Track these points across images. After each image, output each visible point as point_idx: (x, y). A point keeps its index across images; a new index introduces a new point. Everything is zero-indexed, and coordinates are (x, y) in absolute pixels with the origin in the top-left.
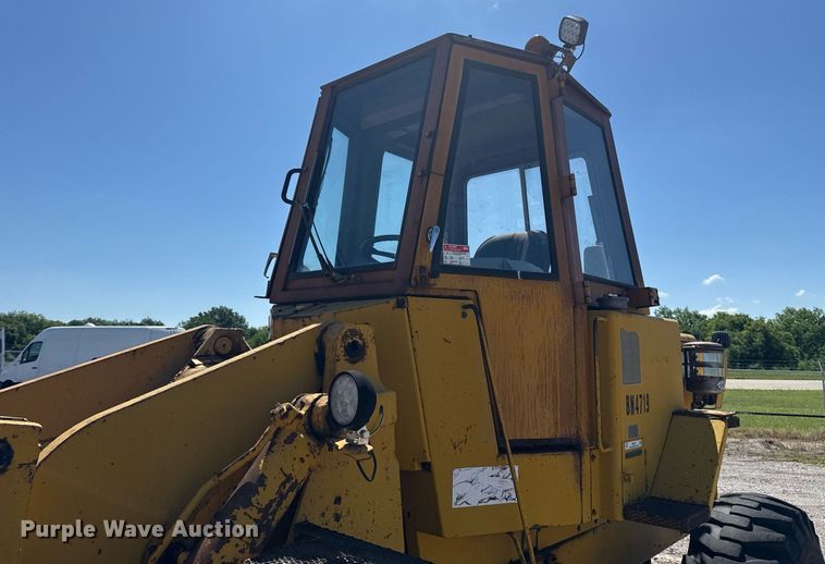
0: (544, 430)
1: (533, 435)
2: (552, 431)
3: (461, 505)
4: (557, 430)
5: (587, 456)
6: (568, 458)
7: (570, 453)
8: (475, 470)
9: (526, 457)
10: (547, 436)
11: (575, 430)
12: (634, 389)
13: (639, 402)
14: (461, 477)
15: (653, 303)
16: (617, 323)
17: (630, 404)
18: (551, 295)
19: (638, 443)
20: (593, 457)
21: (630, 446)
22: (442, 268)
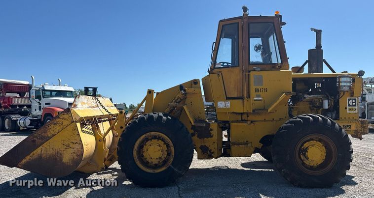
0: (235, 95)
3: (219, 107)
4: (237, 95)
5: (245, 101)
6: (241, 100)
8: (222, 102)
9: (231, 100)
11: (241, 95)
12: (259, 87)
13: (262, 90)
14: (219, 103)
15: (277, 67)
16: (252, 74)
17: (257, 90)
18: (237, 70)
19: (260, 98)
20: (248, 101)
21: (256, 98)
22: (215, 68)
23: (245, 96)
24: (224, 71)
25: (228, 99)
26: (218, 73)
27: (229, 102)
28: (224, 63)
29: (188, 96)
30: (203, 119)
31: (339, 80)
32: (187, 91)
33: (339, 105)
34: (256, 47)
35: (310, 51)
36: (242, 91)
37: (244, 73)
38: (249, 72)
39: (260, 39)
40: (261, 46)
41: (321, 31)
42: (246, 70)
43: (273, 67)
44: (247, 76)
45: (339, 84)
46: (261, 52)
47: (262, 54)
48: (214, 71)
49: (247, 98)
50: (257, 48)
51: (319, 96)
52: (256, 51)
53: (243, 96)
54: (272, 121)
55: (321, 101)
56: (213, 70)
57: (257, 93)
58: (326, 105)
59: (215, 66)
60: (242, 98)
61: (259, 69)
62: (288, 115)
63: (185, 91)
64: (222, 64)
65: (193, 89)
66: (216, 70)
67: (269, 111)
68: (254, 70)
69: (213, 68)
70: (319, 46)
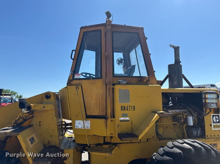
0: (97, 113)
1: (94, 114)
2: (98, 114)
3: (77, 128)
4: (100, 113)
5: (109, 121)
6: (103, 120)
7: (104, 119)
8: (80, 121)
9: (92, 119)
10: (97, 115)
11: (104, 114)
12: (125, 104)
13: (129, 108)
14: (77, 122)
15: (145, 81)
16: (117, 87)
17: (123, 108)
18: (99, 82)
19: (127, 118)
20: (112, 121)
21: (122, 119)
22: (74, 79)
23: (109, 114)
24: (85, 83)
25: (88, 117)
26: (77, 86)
27: (89, 122)
28: (86, 74)
29: (35, 114)
30: (54, 145)
31: (205, 96)
32: (32, 109)
33: (204, 122)
34: (118, 60)
35: (170, 66)
36: (105, 109)
37: (108, 86)
38: (114, 85)
39: (122, 53)
40: (123, 60)
41: (178, 47)
42: (110, 83)
43: (140, 81)
44: (111, 90)
45: (205, 101)
46: (122, 66)
47: (124, 67)
48: (72, 83)
49: (111, 117)
50: (120, 62)
51: (182, 111)
52: (118, 64)
53: (106, 114)
54: (139, 143)
55: (185, 117)
56: (71, 81)
57: (123, 112)
58: (191, 121)
59: (74, 76)
60: (105, 117)
61: (125, 82)
62: (155, 135)
63: (29, 108)
64: (84, 75)
65: (42, 105)
66: (74, 82)
67: (140, 138)
68: (119, 83)
69: (71, 79)
70: (177, 62)
